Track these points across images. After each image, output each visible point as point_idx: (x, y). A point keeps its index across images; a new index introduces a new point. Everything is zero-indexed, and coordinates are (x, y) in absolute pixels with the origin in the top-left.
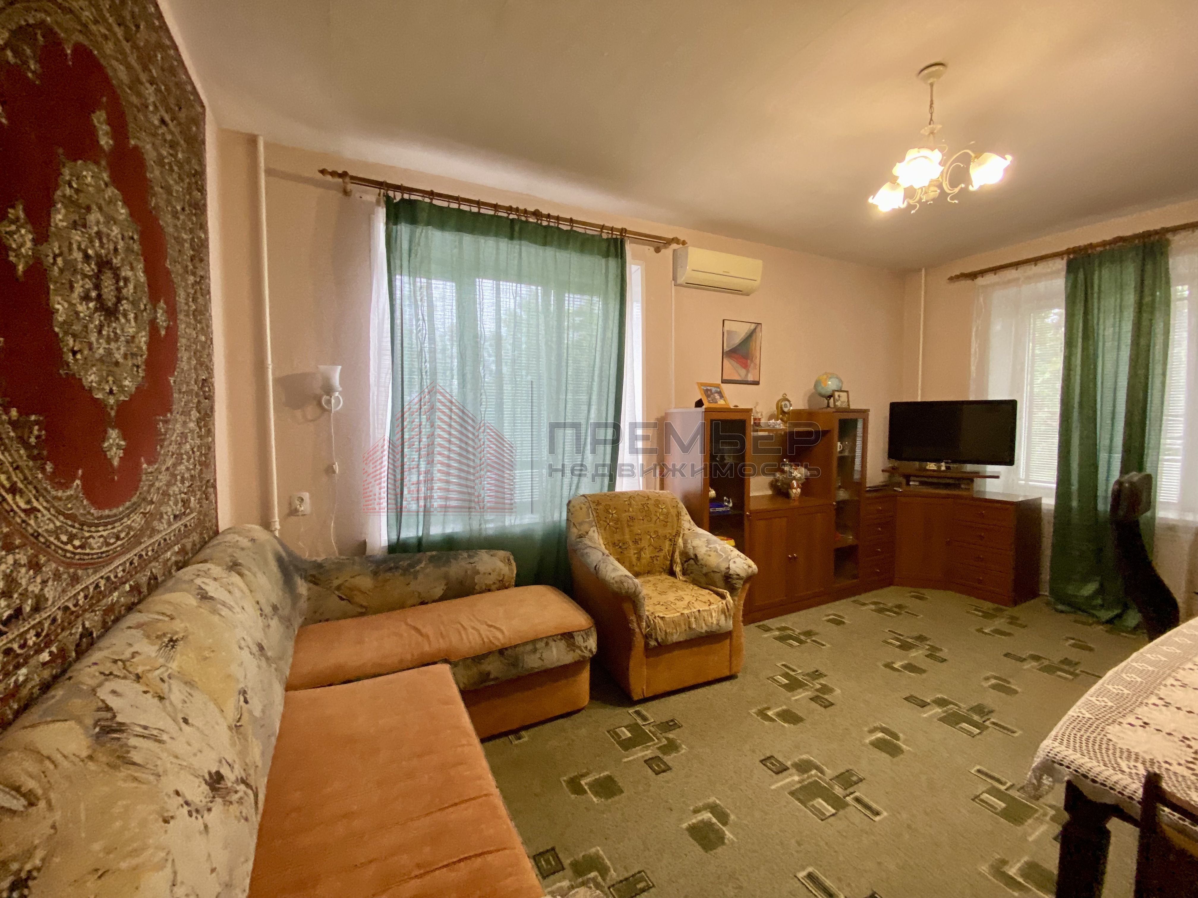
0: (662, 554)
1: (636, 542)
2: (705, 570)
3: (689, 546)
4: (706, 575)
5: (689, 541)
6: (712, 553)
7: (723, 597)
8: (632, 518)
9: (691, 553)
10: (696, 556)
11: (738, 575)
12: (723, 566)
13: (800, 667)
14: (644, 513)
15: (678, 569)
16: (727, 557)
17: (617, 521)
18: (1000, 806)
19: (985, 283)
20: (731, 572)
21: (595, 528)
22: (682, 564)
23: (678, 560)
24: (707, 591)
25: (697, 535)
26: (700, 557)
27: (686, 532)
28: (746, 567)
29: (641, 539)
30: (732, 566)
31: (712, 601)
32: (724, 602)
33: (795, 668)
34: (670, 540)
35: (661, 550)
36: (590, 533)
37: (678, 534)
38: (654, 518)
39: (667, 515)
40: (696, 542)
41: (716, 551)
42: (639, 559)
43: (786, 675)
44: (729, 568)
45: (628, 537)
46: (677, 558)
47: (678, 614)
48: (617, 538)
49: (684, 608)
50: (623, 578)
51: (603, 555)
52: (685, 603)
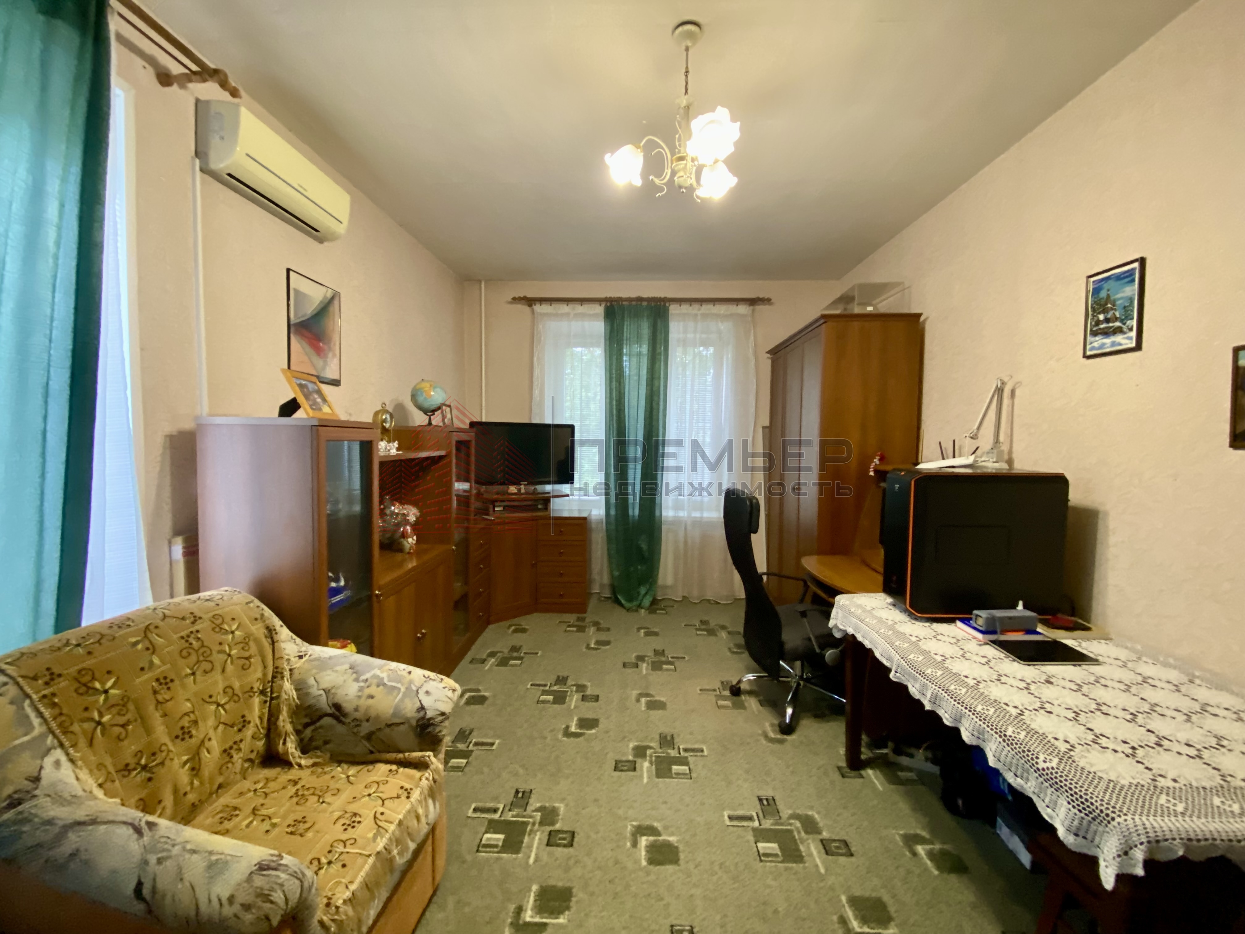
0: (249, 732)
1: (184, 734)
2: (365, 728)
3: (315, 691)
4: (369, 737)
5: (312, 681)
6: (373, 690)
7: (421, 765)
8: (165, 682)
9: (323, 703)
10: (337, 707)
11: (443, 714)
12: (410, 709)
14: (193, 658)
15: (291, 747)
16: (408, 689)
17: (122, 704)
20: (430, 714)
21: (58, 754)
22: (298, 732)
23: (289, 728)
24: (383, 768)
25: (323, 664)
26: (348, 707)
27: (298, 664)
28: (450, 694)
29: (195, 722)
30: (427, 702)
31: (407, 786)
32: (428, 774)
34: (263, 692)
35: (245, 723)
36: (48, 773)
37: (278, 673)
38: (218, 658)
39: (245, 643)
40: (328, 679)
41: (380, 683)
42: (195, 771)
44: (422, 708)
45: (161, 733)
46: (285, 723)
47: (371, 860)
48: (130, 748)
49: (375, 838)
50: (259, 881)
51: (138, 831)
52: (368, 822)
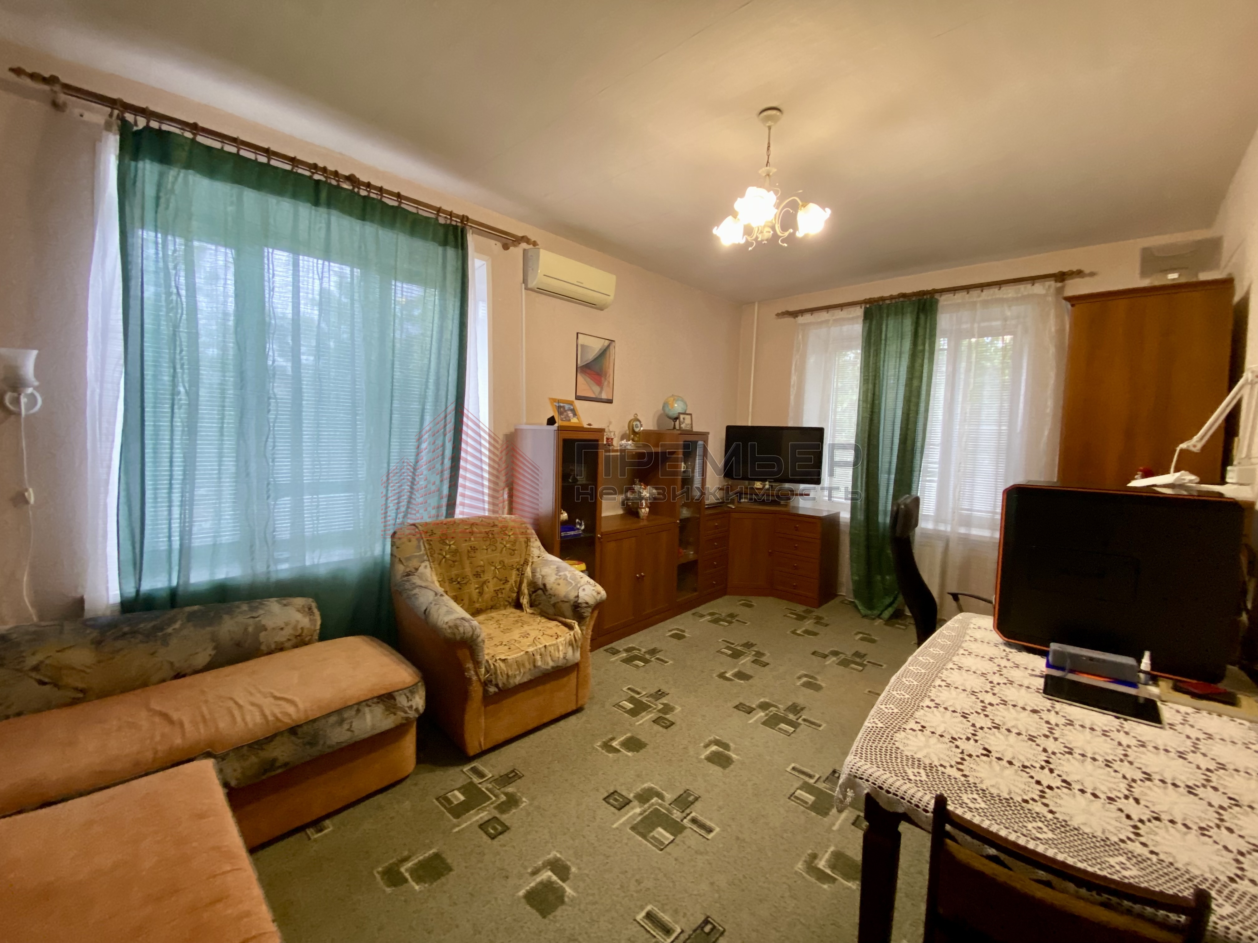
0: (508, 586)
1: (477, 575)
2: (553, 600)
3: (538, 575)
4: (554, 605)
5: (538, 570)
6: (561, 581)
7: (571, 628)
8: (474, 549)
9: (540, 582)
10: (544, 585)
11: (587, 603)
12: (572, 595)
13: (644, 688)
14: (488, 543)
15: (525, 601)
16: (576, 585)
17: (455, 552)
18: (810, 799)
19: (803, 322)
20: (580, 601)
21: (427, 563)
22: (530, 595)
23: (526, 591)
24: (555, 623)
25: (546, 563)
26: (548, 586)
27: (536, 559)
28: (595, 594)
29: (484, 571)
30: (582, 594)
31: (559, 633)
32: (572, 633)
33: (639, 690)
34: (518, 570)
35: (507, 581)
36: (421, 569)
37: (526, 562)
38: (500, 546)
39: (514, 543)
40: (546, 571)
41: (565, 579)
42: (481, 593)
43: (631, 700)
44: (578, 596)
45: (468, 571)
46: (525, 589)
47: (522, 653)
48: (454, 572)
49: (529, 646)
50: (458, 622)
51: (436, 594)
52: (531, 639)
